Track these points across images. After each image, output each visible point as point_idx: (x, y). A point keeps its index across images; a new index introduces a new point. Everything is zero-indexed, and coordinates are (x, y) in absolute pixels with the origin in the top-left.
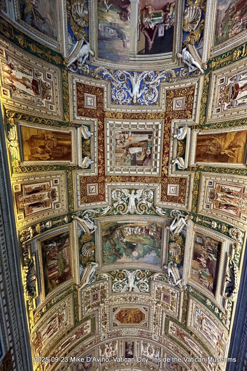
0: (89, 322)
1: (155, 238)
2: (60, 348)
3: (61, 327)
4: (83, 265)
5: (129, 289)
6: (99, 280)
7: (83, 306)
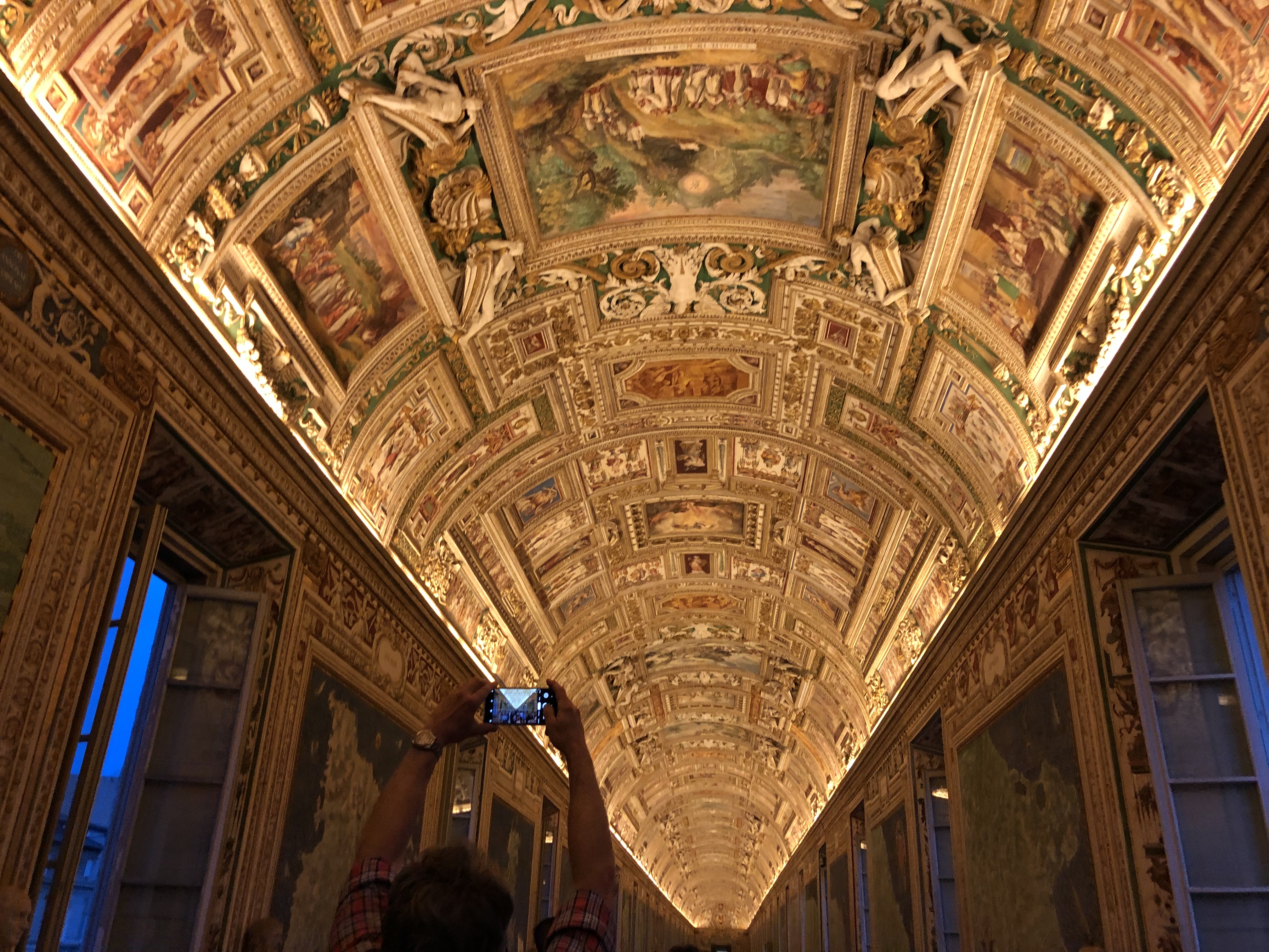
0: (526, 410)
1: (799, 119)
2: (443, 484)
3: (429, 441)
4: (452, 259)
5: (676, 308)
6: (538, 293)
7: (491, 374)
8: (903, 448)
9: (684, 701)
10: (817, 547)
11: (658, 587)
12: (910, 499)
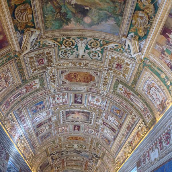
0: (37, 81)
1: (117, 2)
2: (12, 98)
3: (9, 85)
4: (19, 32)
5: (79, 56)
6: (43, 47)
7: (28, 69)
8: (132, 98)
9: (69, 164)
10: (106, 125)
11: (66, 134)
12: (132, 112)
